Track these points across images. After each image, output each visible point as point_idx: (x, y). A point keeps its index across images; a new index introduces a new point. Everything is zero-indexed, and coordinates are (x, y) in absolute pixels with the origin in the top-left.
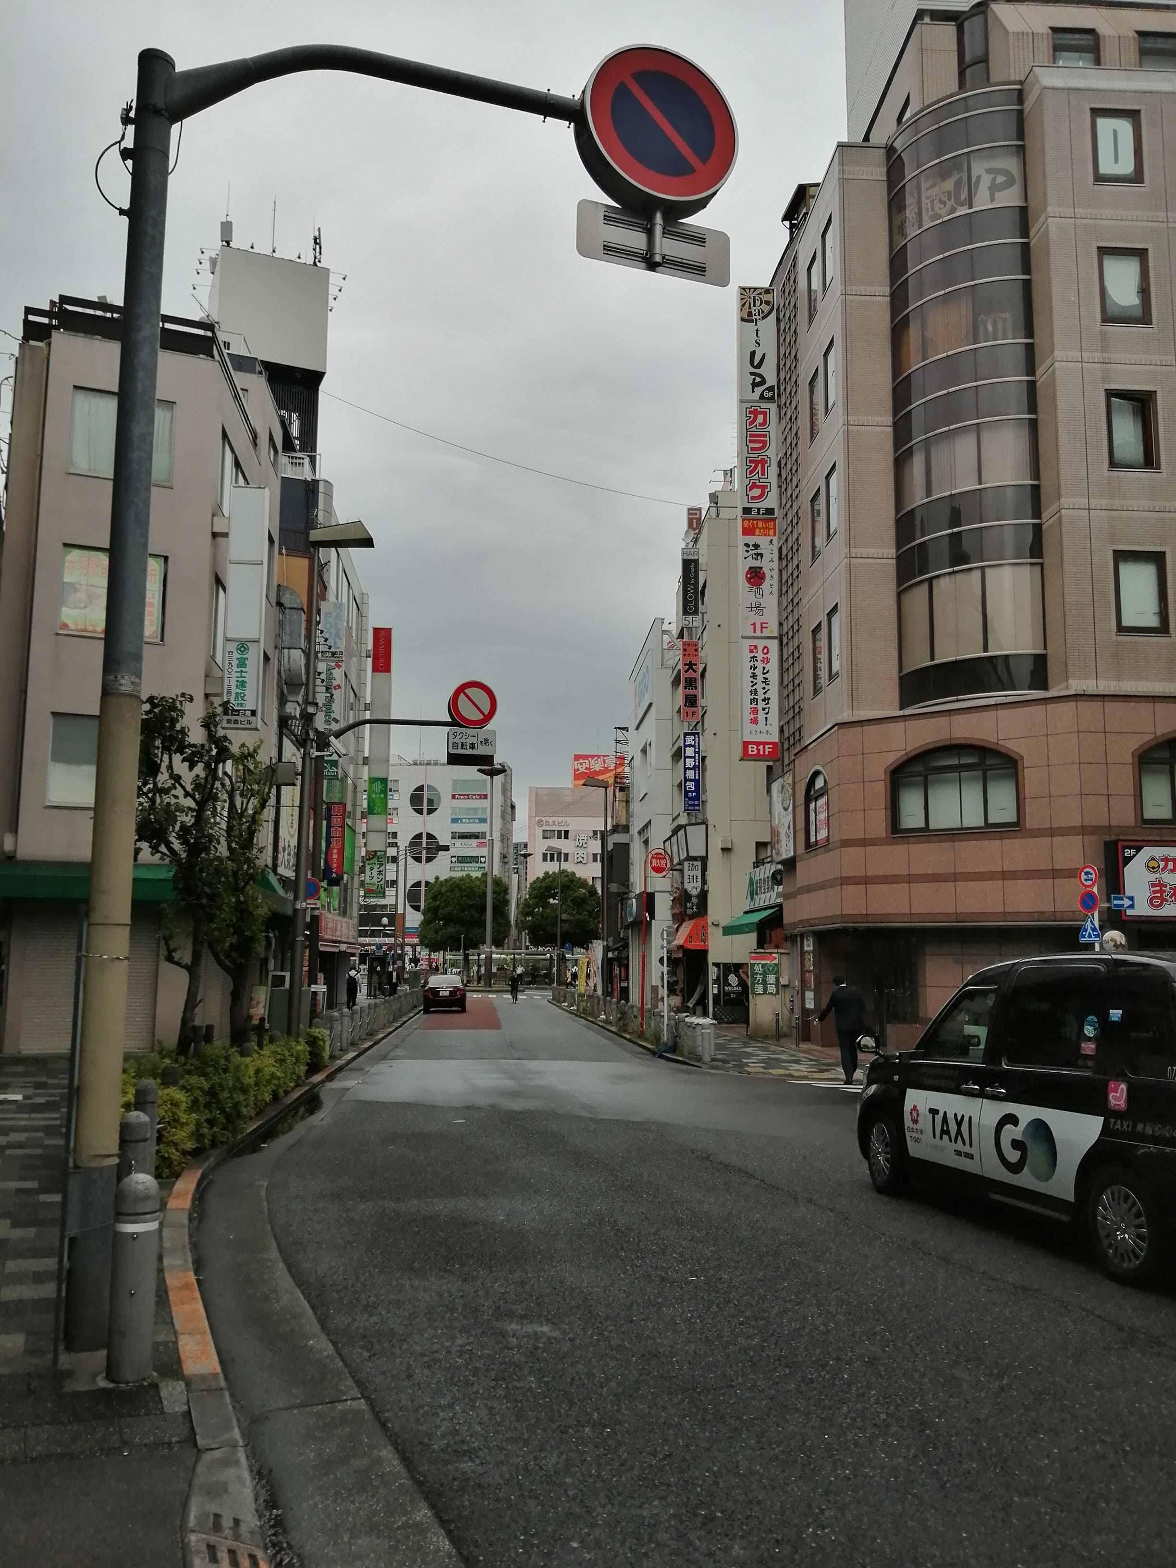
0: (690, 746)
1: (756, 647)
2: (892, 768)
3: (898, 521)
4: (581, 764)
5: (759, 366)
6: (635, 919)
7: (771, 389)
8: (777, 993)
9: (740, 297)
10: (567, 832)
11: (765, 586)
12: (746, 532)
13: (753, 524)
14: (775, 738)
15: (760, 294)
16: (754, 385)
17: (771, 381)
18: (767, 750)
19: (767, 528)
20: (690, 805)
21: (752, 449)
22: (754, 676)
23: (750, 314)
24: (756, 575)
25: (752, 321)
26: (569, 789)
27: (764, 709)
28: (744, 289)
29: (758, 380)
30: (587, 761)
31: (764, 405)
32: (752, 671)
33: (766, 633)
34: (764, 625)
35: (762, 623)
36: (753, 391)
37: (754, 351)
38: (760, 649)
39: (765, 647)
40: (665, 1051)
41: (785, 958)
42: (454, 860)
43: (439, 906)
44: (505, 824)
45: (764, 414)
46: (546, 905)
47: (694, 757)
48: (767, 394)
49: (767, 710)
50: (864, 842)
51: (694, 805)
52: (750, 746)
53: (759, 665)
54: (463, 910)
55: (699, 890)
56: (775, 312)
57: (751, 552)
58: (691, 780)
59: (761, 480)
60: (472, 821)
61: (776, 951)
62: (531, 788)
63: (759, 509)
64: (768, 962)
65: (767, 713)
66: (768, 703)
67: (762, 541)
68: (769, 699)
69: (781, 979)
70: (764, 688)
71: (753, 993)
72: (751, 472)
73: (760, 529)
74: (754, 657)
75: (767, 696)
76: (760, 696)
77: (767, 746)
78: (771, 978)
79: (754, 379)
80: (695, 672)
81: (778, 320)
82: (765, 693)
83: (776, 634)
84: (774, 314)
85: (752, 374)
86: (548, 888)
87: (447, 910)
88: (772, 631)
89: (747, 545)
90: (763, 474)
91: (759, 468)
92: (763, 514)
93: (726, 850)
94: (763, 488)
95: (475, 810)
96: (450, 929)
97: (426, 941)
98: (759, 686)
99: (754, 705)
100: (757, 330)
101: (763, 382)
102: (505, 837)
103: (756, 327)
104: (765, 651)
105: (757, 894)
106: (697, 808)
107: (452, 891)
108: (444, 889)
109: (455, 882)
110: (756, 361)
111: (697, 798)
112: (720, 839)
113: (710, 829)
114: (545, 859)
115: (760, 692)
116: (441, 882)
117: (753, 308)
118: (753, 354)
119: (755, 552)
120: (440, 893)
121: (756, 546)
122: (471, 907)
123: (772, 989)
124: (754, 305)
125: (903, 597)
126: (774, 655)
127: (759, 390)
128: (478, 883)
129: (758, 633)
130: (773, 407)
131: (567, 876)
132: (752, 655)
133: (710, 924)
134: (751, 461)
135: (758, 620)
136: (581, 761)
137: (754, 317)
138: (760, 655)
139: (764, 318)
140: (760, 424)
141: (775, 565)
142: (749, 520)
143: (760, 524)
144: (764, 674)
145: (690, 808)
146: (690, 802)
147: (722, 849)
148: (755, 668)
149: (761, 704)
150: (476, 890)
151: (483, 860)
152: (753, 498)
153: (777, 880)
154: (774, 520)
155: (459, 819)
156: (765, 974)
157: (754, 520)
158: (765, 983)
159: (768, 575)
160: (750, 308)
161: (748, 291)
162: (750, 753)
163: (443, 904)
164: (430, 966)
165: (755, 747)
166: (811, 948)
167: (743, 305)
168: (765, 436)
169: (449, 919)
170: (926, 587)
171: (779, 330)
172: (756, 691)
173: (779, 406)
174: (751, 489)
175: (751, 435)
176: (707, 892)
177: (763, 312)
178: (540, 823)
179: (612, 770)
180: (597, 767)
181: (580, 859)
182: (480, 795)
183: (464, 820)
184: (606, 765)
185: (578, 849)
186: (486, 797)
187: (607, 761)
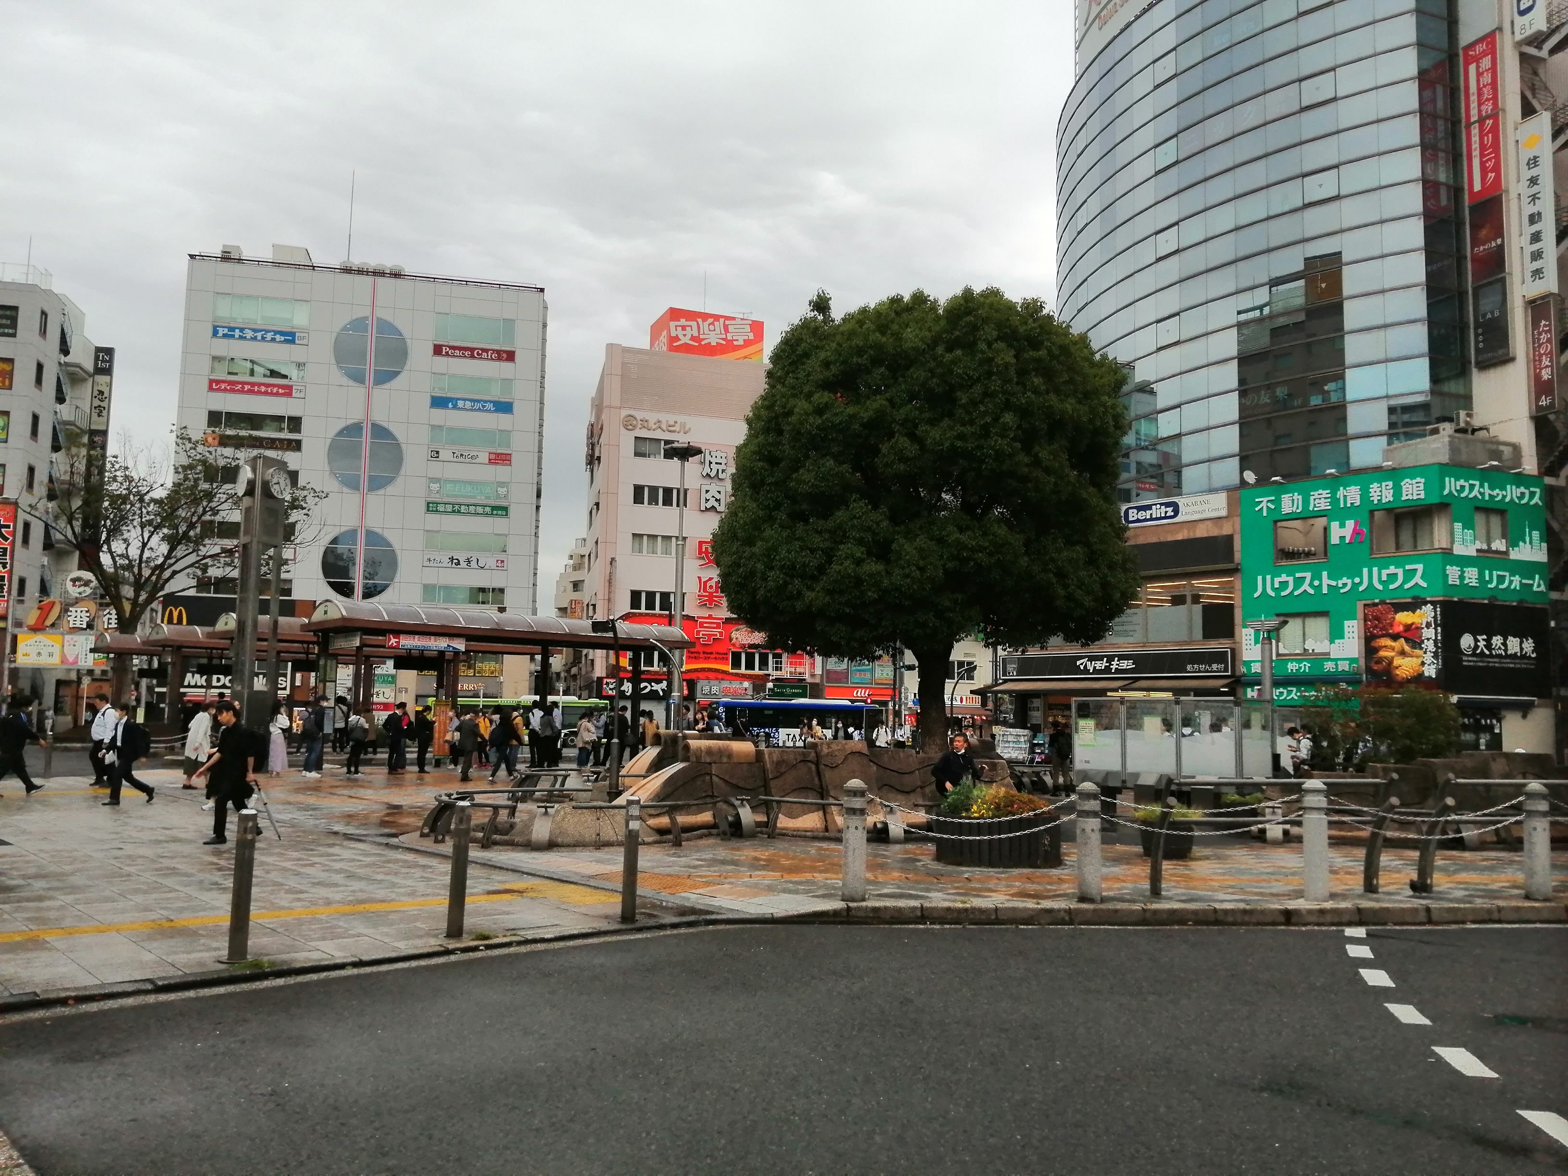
42: (436, 487)
95: (487, 382)
151: (501, 491)
155: (450, 399)
179: (739, 347)
180: (713, 339)
181: (712, 502)
182: (498, 352)
183: (460, 404)
184: (729, 338)
185: (708, 481)
186: (510, 356)
187: (731, 328)
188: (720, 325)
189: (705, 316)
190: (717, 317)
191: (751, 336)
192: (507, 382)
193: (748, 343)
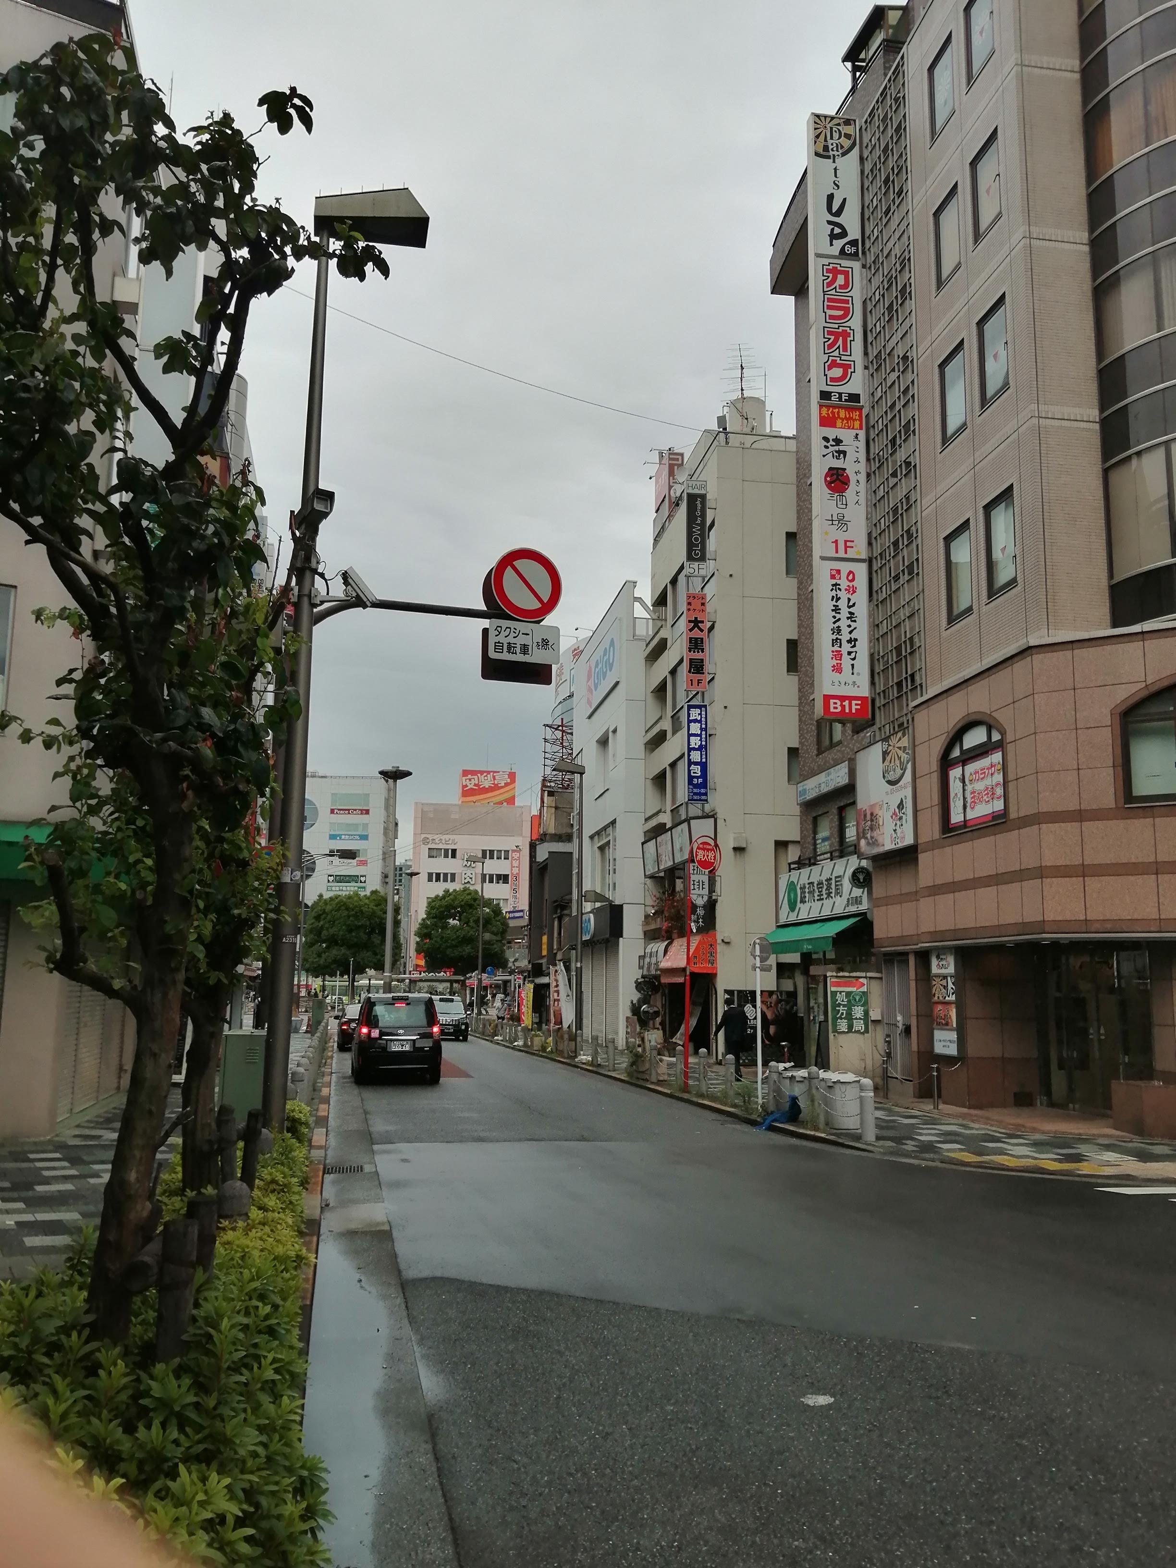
0: (695, 721)
1: (838, 572)
2: (1123, 707)
3: (1101, 373)
4: (470, 780)
5: (838, 213)
6: (593, 936)
7: (853, 243)
8: (867, 1031)
9: (812, 125)
10: (454, 852)
11: (850, 493)
12: (826, 422)
13: (833, 413)
14: (864, 690)
15: (839, 124)
16: (833, 237)
17: (854, 233)
18: (854, 707)
19: (850, 418)
20: (695, 794)
21: (831, 317)
22: (836, 609)
23: (826, 148)
24: (838, 479)
25: (828, 157)
26: (455, 805)
27: (849, 653)
28: (818, 116)
29: (837, 230)
30: (476, 777)
31: (845, 263)
32: (834, 603)
33: (851, 554)
34: (849, 544)
35: (846, 542)
36: (831, 245)
37: (832, 195)
38: (844, 574)
39: (850, 572)
40: (775, 1120)
41: (875, 985)
42: (331, 879)
43: (322, 927)
44: (387, 841)
45: (846, 274)
46: (445, 926)
47: (700, 735)
48: (849, 250)
49: (853, 655)
50: (1080, 816)
51: (700, 794)
52: (832, 701)
53: (843, 595)
54: (350, 931)
55: (706, 898)
56: (857, 147)
57: (831, 449)
58: (696, 764)
59: (843, 358)
60: (352, 837)
61: (863, 974)
62: (416, 803)
63: (840, 394)
64: (854, 989)
65: (854, 659)
66: (854, 646)
67: (846, 435)
68: (856, 640)
69: (871, 1013)
70: (849, 626)
71: (835, 1031)
72: (830, 347)
73: (843, 420)
74: (836, 585)
75: (853, 636)
76: (845, 637)
77: (854, 702)
78: (858, 1012)
79: (833, 230)
80: (702, 631)
81: (862, 159)
82: (850, 632)
83: (864, 556)
84: (856, 151)
85: (829, 222)
86: (449, 907)
87: (332, 931)
88: (858, 553)
89: (826, 439)
90: (845, 350)
91: (840, 342)
92: (846, 401)
93: (739, 850)
94: (846, 367)
95: (356, 826)
96: (335, 952)
97: (307, 966)
98: (844, 623)
99: (836, 648)
100: (835, 169)
101: (844, 234)
102: (388, 854)
103: (834, 165)
104: (850, 577)
105: (803, 901)
106: (703, 797)
107: (338, 910)
108: (328, 908)
109: (341, 901)
110: (835, 208)
111: (704, 785)
112: (732, 836)
113: (720, 823)
114: (430, 879)
115: (845, 630)
116: (325, 900)
117: (830, 142)
118: (830, 198)
119: (837, 448)
120: (324, 912)
121: (838, 441)
122: (358, 928)
123: (859, 1025)
124: (832, 138)
125: (1114, 476)
126: (862, 582)
127: (839, 244)
128: (367, 901)
129: (841, 554)
130: (856, 265)
131: (470, 894)
132: (834, 582)
133: (719, 941)
134: (829, 333)
135: (842, 537)
136: (470, 776)
137: (831, 153)
138: (844, 583)
139: (844, 154)
140: (841, 287)
141: (862, 467)
142: (828, 407)
143: (842, 413)
144: (849, 607)
145: (695, 797)
146: (695, 790)
147: (735, 849)
148: (838, 599)
149: (846, 647)
150: (364, 909)
151: (363, 879)
152: (832, 379)
153: (858, 880)
154: (860, 409)
155: (338, 835)
156: (849, 1006)
157: (834, 407)
158: (850, 1017)
159: (853, 478)
160: (826, 140)
161: (823, 119)
162: (832, 710)
163: (327, 925)
164: (309, 993)
165: (839, 702)
166: (951, 970)
167: (818, 137)
168: (847, 302)
169: (333, 942)
170: (1161, 452)
171: (862, 172)
172: (839, 630)
173: (864, 266)
174: (830, 368)
175: (829, 300)
176: (716, 901)
177: (842, 147)
178: (425, 841)
179: (502, 787)
180: (487, 783)
181: (468, 879)
182: (361, 810)
183: (343, 837)
184: (496, 782)
185: (466, 869)
186: (367, 812)
187: (497, 777)
188: (490, 777)
189: (482, 772)
190: (488, 772)
191: (509, 781)
192: (366, 826)
193: (507, 784)
